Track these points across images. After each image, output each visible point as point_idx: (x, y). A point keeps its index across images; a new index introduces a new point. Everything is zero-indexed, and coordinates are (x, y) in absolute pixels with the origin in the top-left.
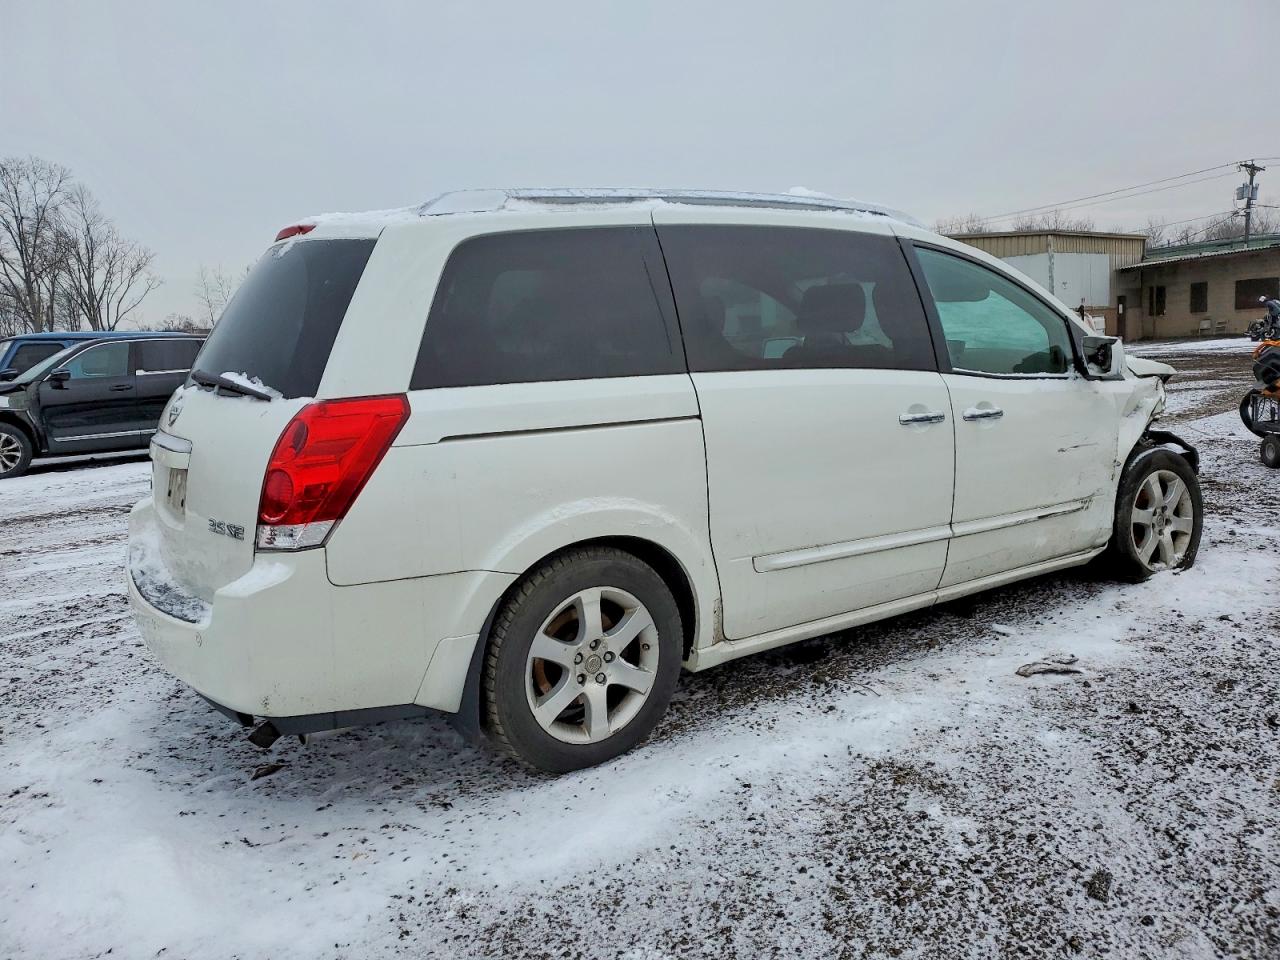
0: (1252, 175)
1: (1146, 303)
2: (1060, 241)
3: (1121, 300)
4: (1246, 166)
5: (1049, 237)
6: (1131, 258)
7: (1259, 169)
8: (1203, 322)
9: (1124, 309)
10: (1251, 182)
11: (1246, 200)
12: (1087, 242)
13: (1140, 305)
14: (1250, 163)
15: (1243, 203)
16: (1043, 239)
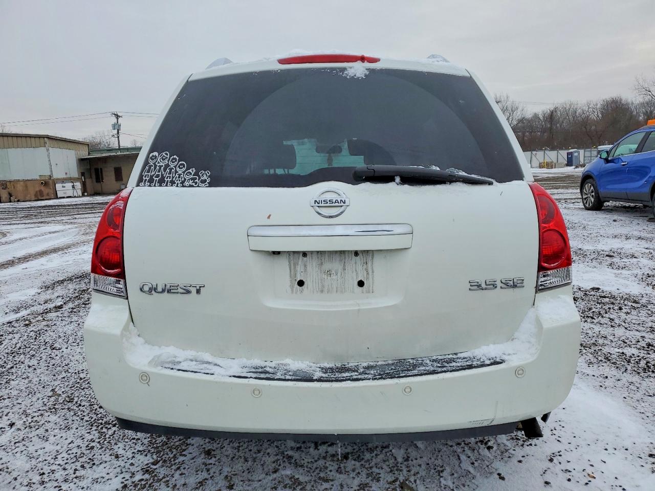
0: (117, 119)
1: (94, 176)
2: (51, 141)
3: (83, 174)
4: (114, 114)
5: (45, 139)
6: (84, 154)
7: (120, 117)
8: (122, 186)
9: (85, 179)
10: (118, 122)
11: (116, 130)
12: (64, 143)
13: (91, 178)
14: (116, 113)
15: (116, 131)
16: (42, 140)
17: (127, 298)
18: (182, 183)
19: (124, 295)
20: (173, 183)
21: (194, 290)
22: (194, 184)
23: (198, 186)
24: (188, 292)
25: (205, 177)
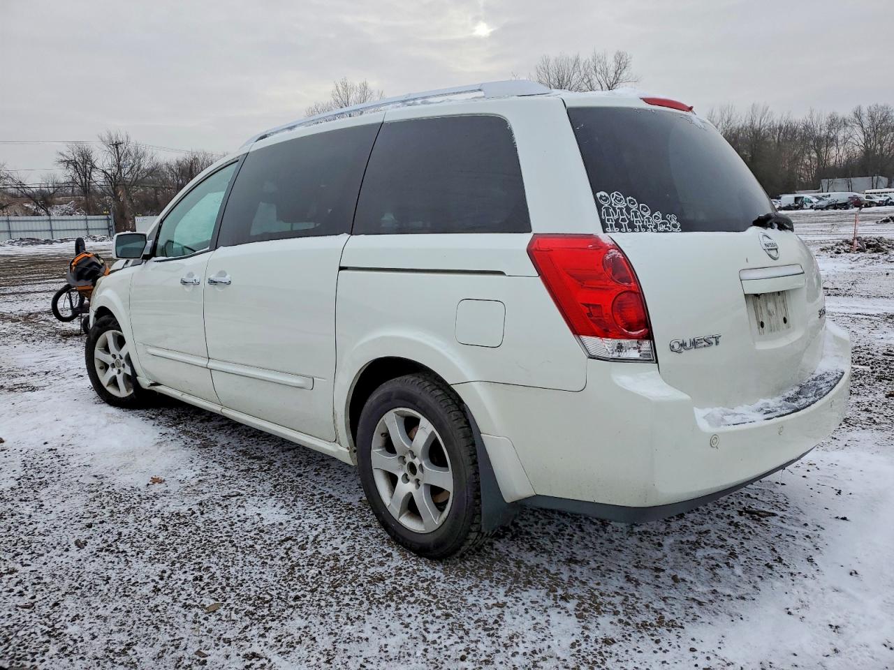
17: (657, 362)
18: (656, 227)
19: (653, 358)
20: (646, 228)
21: (713, 341)
22: (667, 229)
23: (672, 231)
24: (710, 344)
25: (674, 222)
